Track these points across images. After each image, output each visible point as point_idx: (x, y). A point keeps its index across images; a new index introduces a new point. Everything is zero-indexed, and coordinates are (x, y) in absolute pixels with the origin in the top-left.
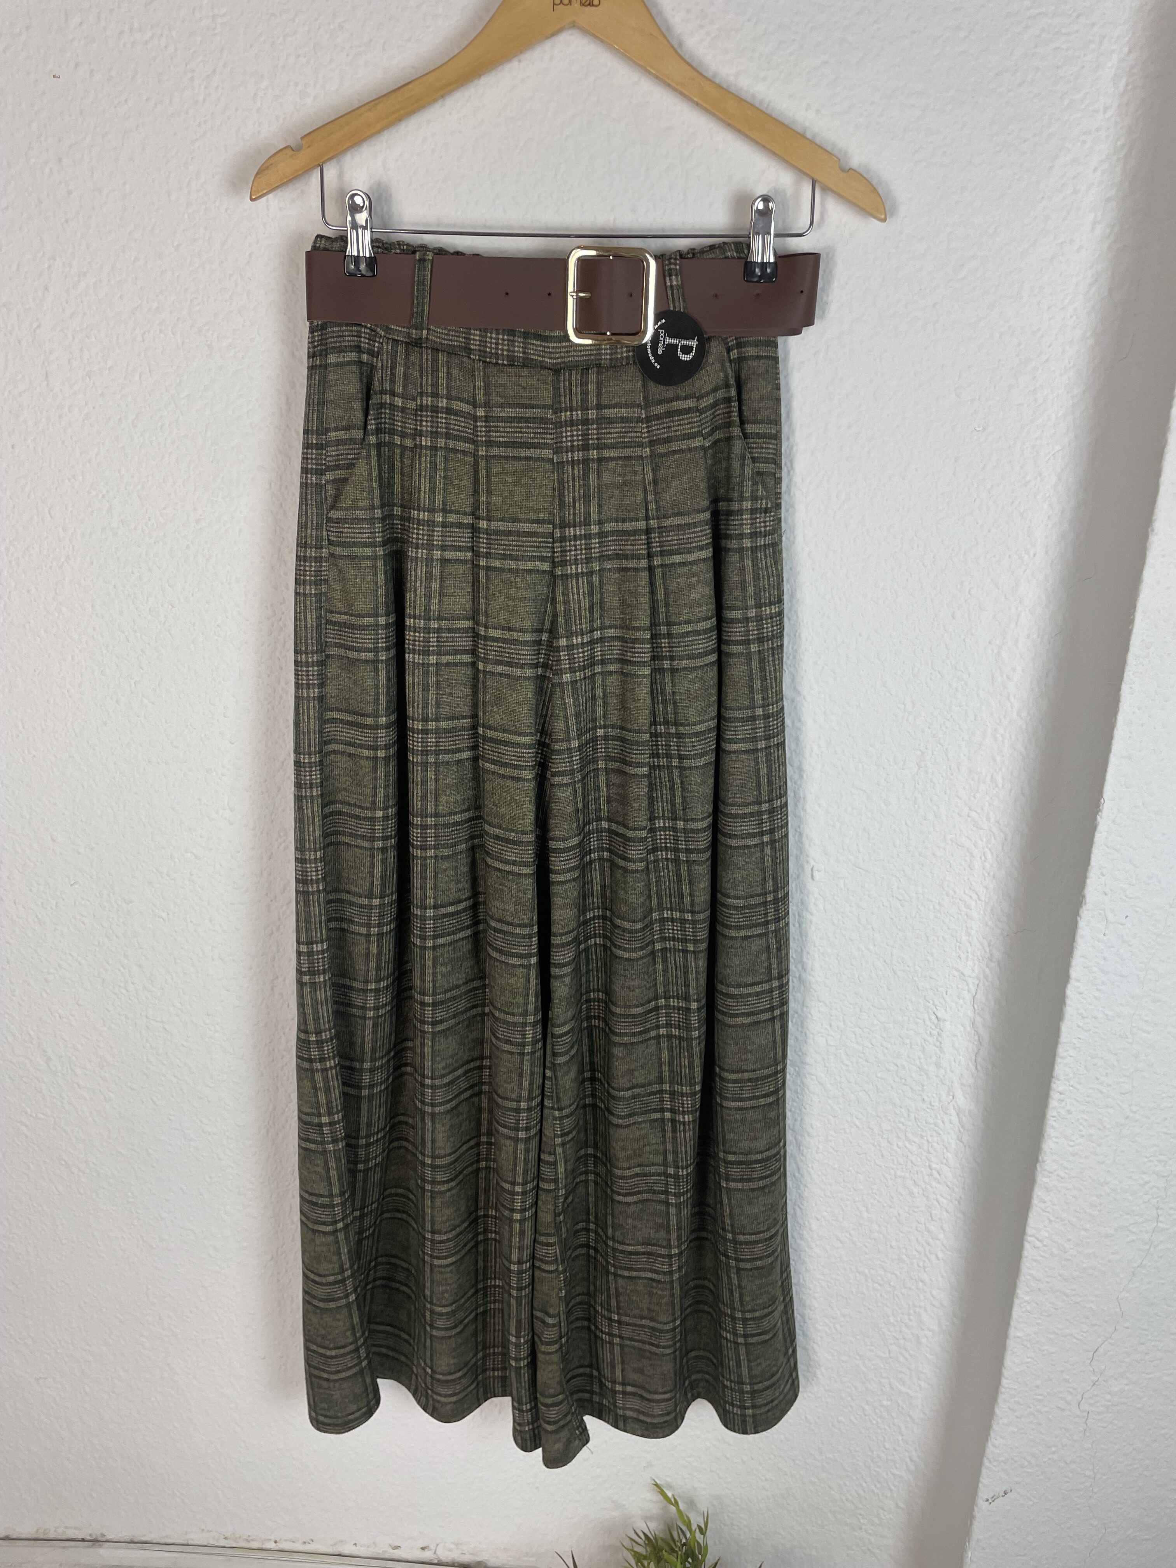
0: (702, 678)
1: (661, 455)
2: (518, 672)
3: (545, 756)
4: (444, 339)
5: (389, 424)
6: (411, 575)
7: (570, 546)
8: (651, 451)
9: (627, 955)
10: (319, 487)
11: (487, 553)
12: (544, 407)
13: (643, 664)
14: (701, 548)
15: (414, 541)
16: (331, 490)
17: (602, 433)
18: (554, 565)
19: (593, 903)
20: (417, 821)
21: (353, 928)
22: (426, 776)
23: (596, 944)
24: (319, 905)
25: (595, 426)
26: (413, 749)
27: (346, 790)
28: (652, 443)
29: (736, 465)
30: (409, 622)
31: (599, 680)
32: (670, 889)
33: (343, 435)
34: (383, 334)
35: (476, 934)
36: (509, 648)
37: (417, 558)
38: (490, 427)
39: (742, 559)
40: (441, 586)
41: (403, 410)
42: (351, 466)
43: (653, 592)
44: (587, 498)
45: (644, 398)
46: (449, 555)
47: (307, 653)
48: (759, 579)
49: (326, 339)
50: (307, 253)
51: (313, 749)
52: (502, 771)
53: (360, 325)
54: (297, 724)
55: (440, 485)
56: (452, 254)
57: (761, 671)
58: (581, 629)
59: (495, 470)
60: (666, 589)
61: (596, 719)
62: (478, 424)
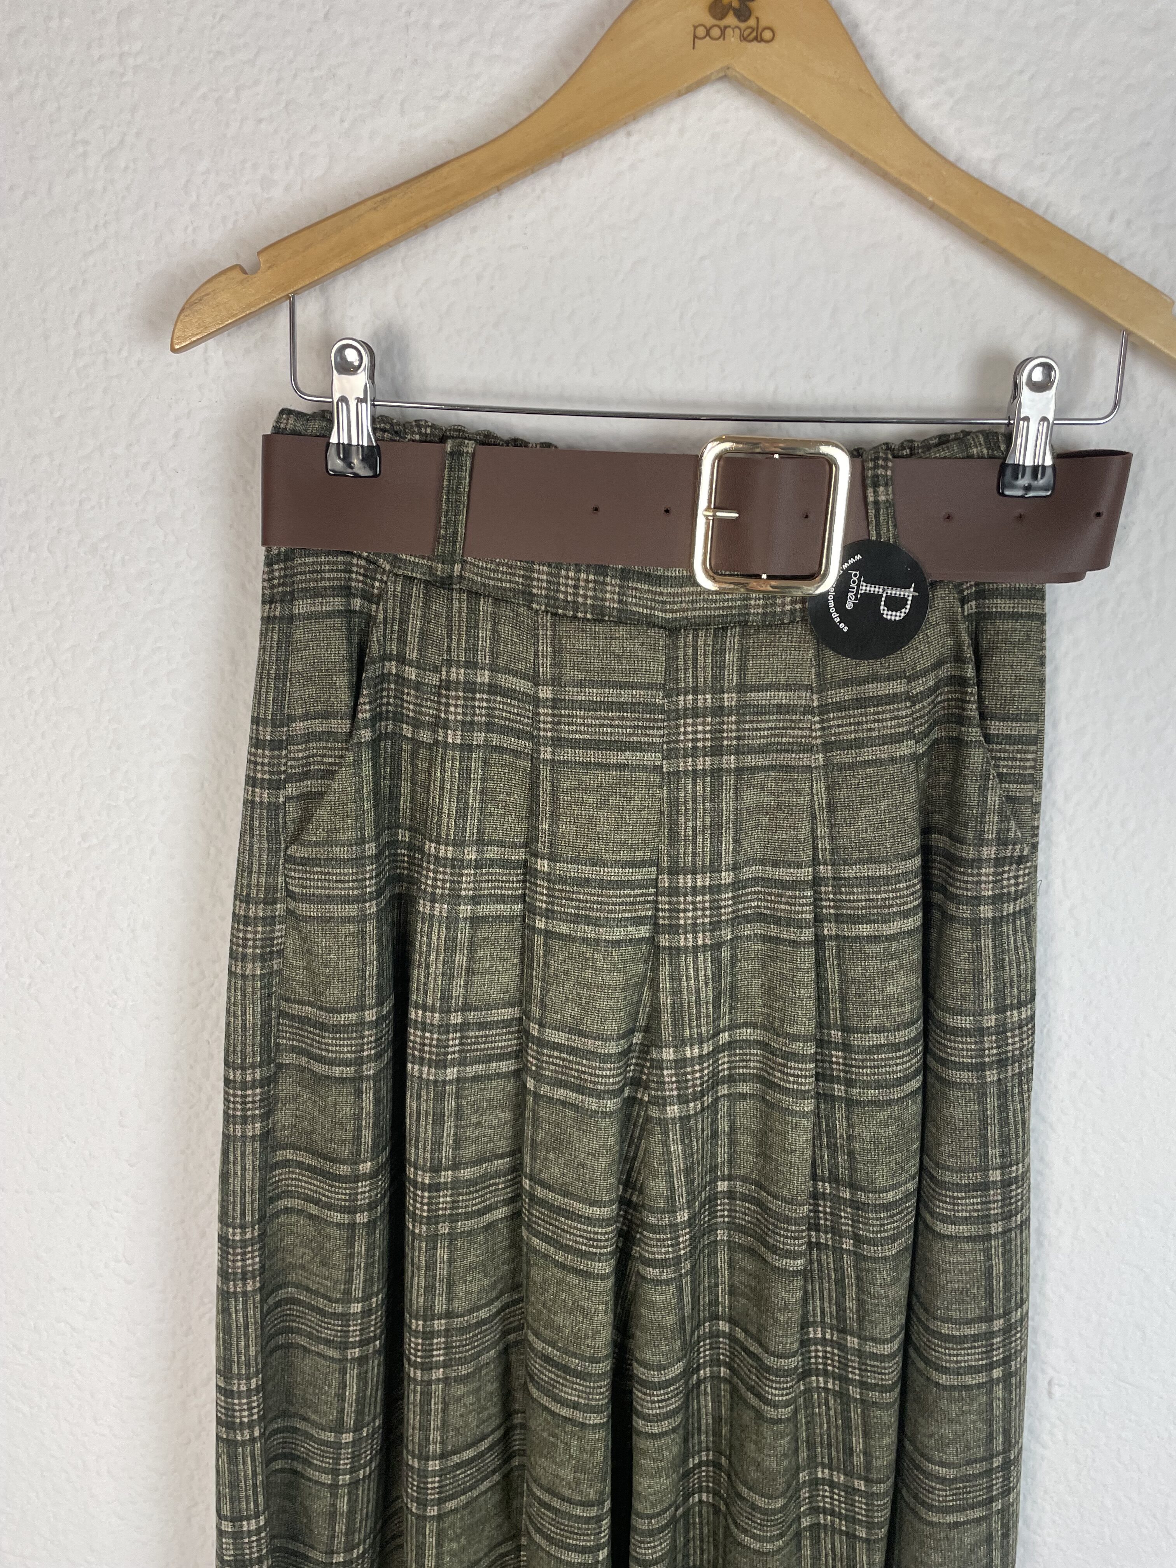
0: (899, 1118)
1: (843, 767)
2: (592, 1104)
3: (630, 1221)
4: (489, 578)
5: (396, 706)
6: (421, 941)
7: (685, 903)
8: (826, 759)
9: (756, 1546)
10: (274, 808)
11: (547, 910)
12: (650, 686)
13: (803, 1094)
14: (906, 915)
15: (429, 889)
16: (293, 812)
17: (745, 730)
18: (657, 928)
19: (700, 1443)
20: (417, 1325)
21: (310, 1472)
22: (434, 1255)
23: (701, 1501)
24: (253, 1460)
25: (734, 718)
26: (414, 1213)
27: (303, 1267)
28: (827, 747)
29: (972, 788)
30: (415, 1014)
31: (723, 1106)
32: (829, 1436)
33: (317, 726)
34: (388, 567)
35: (506, 1477)
36: (579, 1064)
37: (432, 916)
38: (561, 716)
39: (977, 936)
40: (470, 959)
41: (418, 686)
42: (328, 774)
43: (820, 977)
44: (716, 829)
45: (818, 675)
46: (485, 909)
47: (243, 1069)
48: (1003, 967)
49: (292, 576)
50: (266, 438)
51: (249, 1218)
52: (560, 1256)
53: (350, 554)
54: (224, 1177)
55: (474, 803)
56: (507, 443)
57: (1000, 1112)
58: (700, 1034)
59: (565, 784)
60: (843, 975)
61: (716, 1167)
62: (541, 710)
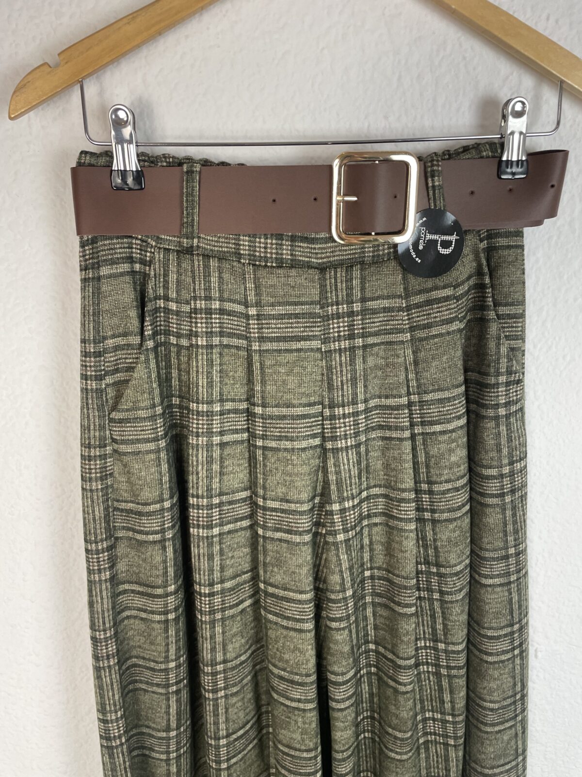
0: (461, 527)
1: (421, 340)
2: (297, 539)
3: (319, 598)
4: (214, 246)
5: (165, 326)
6: (192, 460)
7: (339, 423)
8: (412, 336)
9: (398, 757)
10: (99, 392)
11: (263, 435)
12: (312, 303)
13: (409, 520)
14: (459, 418)
15: (195, 430)
16: (111, 393)
17: (366, 323)
18: (324, 439)
19: (363, 708)
20: (208, 669)
21: (154, 755)
22: (214, 631)
23: (365, 737)
24: (123, 755)
25: (360, 317)
26: (201, 610)
27: (140, 647)
28: (412, 329)
29: (492, 345)
30: (192, 501)
31: (366, 532)
32: (431, 695)
33: (120, 341)
34: (154, 244)
35: (260, 740)
36: (287, 518)
37: (198, 445)
38: (262, 324)
39: (498, 425)
40: (221, 467)
41: (178, 313)
42: (130, 369)
43: (415, 456)
44: (354, 381)
45: (405, 289)
46: (227, 438)
47: (96, 543)
48: (512, 440)
49: (97, 253)
50: (73, 170)
51: (107, 625)
52: (285, 623)
53: (131, 237)
54: (91, 604)
55: (216, 378)
56: (218, 165)
57: (513, 517)
58: (352, 494)
59: (268, 363)
60: (427, 453)
61: (364, 563)
62: (251, 322)
